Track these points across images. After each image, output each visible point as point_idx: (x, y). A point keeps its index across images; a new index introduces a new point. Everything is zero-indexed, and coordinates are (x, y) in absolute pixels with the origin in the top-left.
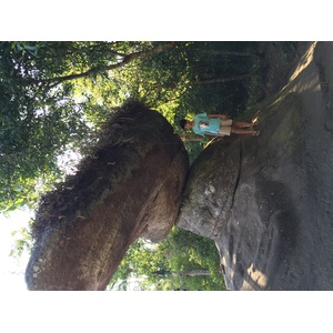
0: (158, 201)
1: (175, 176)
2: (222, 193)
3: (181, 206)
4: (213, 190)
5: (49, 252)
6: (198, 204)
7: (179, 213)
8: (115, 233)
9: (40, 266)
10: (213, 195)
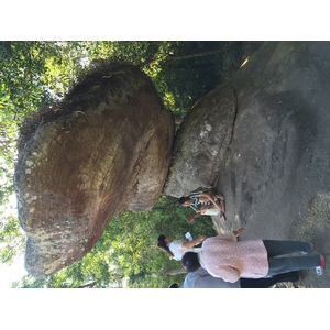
0: (150, 148)
1: (166, 127)
2: (220, 128)
3: (171, 165)
4: (209, 128)
5: (45, 146)
6: (191, 154)
7: (169, 173)
8: (115, 147)
9: (34, 160)
10: (210, 134)
